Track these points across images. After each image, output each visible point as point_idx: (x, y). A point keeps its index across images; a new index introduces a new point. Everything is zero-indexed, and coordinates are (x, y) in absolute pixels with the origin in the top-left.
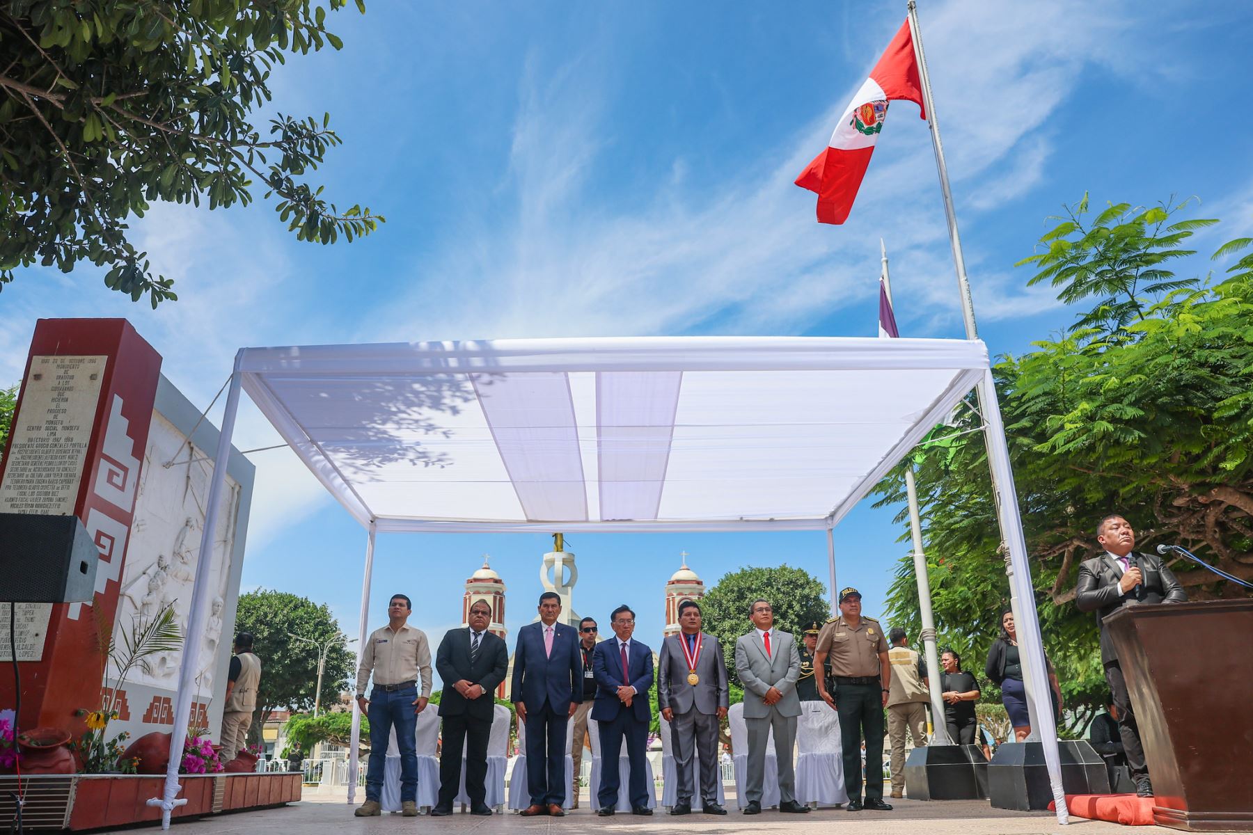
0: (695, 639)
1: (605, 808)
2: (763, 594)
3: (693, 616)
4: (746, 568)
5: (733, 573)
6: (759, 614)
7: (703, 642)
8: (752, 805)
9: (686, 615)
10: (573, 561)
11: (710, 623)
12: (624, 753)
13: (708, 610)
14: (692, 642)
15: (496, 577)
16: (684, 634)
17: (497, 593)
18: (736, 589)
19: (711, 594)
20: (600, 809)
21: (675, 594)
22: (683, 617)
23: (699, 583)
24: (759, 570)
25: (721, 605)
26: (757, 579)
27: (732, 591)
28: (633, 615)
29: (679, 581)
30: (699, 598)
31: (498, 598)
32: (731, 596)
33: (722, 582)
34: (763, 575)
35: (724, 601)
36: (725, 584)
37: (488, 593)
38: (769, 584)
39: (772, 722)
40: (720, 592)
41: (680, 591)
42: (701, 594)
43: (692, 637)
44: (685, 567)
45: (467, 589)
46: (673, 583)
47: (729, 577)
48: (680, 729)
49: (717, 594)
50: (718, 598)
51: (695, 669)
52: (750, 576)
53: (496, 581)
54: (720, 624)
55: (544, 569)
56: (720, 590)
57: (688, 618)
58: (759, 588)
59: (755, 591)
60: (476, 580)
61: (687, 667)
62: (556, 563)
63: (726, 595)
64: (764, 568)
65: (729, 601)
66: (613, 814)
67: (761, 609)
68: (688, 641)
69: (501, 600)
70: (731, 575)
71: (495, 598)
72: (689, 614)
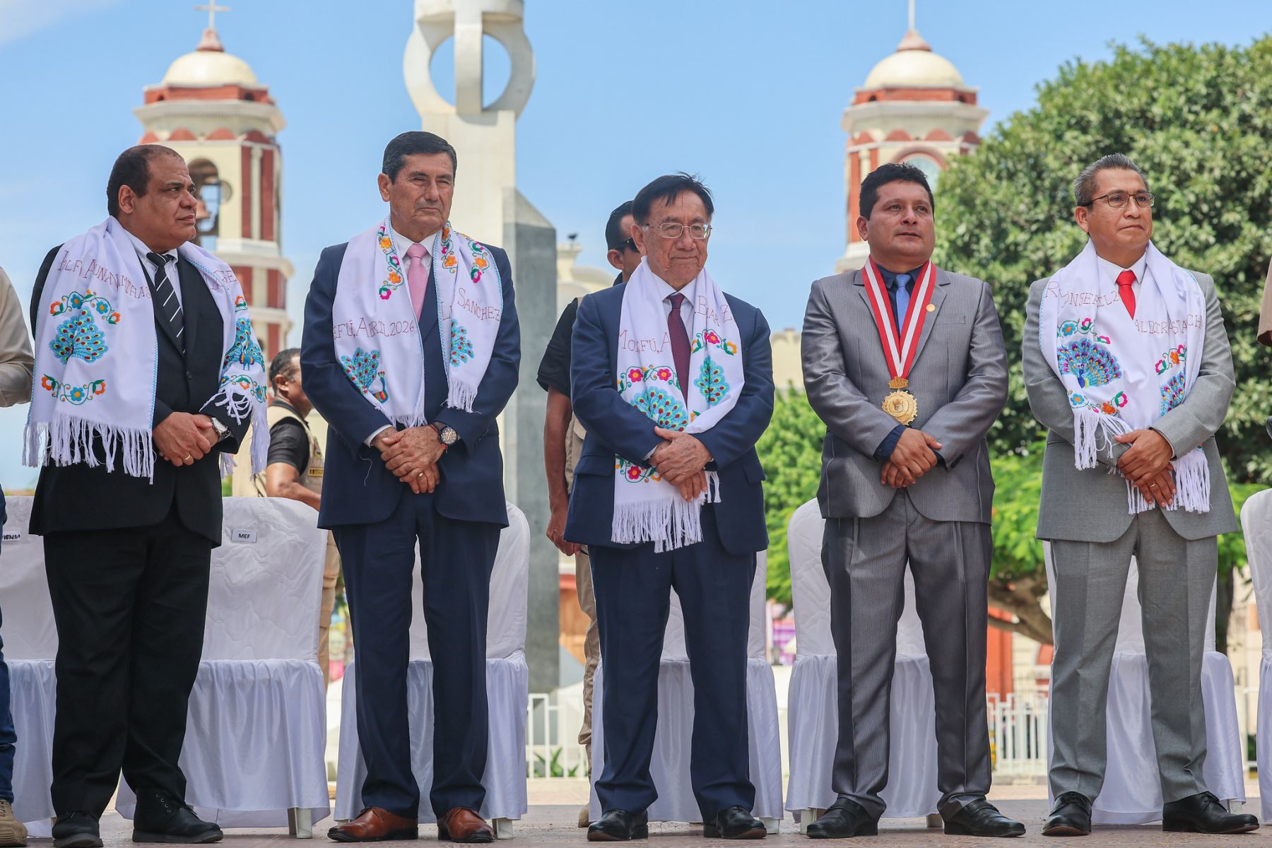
0: (912, 287)
1: (611, 817)
2: (1189, 135)
3: (911, 214)
4: (1135, 47)
5: (1090, 61)
6: (1109, 210)
7: (939, 293)
8: (1069, 809)
9: (888, 208)
10: (519, 20)
11: (1000, 235)
12: (674, 648)
13: (995, 189)
14: (901, 296)
15: (249, 80)
16: (878, 269)
17: (255, 136)
18: (1094, 117)
19: (1006, 135)
20: (597, 818)
21: (878, 134)
22: (878, 215)
23: (964, 97)
24: (1180, 51)
25: (1037, 169)
26: (1172, 84)
27: (1083, 127)
28: (709, 208)
29: (891, 91)
30: (964, 151)
31: (257, 150)
32: (1075, 141)
33: (1049, 93)
34: (1195, 68)
35: (1051, 161)
36: (1059, 101)
37: (223, 135)
38: (1214, 102)
39: (1137, 550)
40: (1035, 127)
41: (898, 126)
42: (971, 137)
43: (902, 281)
44: (916, 41)
45: (148, 121)
46: (873, 98)
47: (1073, 78)
48: (856, 574)
49: (1027, 134)
50: (1030, 148)
51: (907, 376)
52: (1147, 72)
53: (249, 95)
54: (1036, 241)
55: (417, 50)
56: (1036, 122)
57: (894, 219)
58: (1178, 112)
59: (1165, 123)
60: (176, 91)
61: (882, 370)
62: (459, 28)
63: (1059, 137)
64: (1197, 46)
65: (1068, 161)
66: (642, 833)
67: (1120, 197)
68: (890, 290)
69: (267, 162)
70: (1082, 67)
71: (246, 154)
72: (898, 206)
